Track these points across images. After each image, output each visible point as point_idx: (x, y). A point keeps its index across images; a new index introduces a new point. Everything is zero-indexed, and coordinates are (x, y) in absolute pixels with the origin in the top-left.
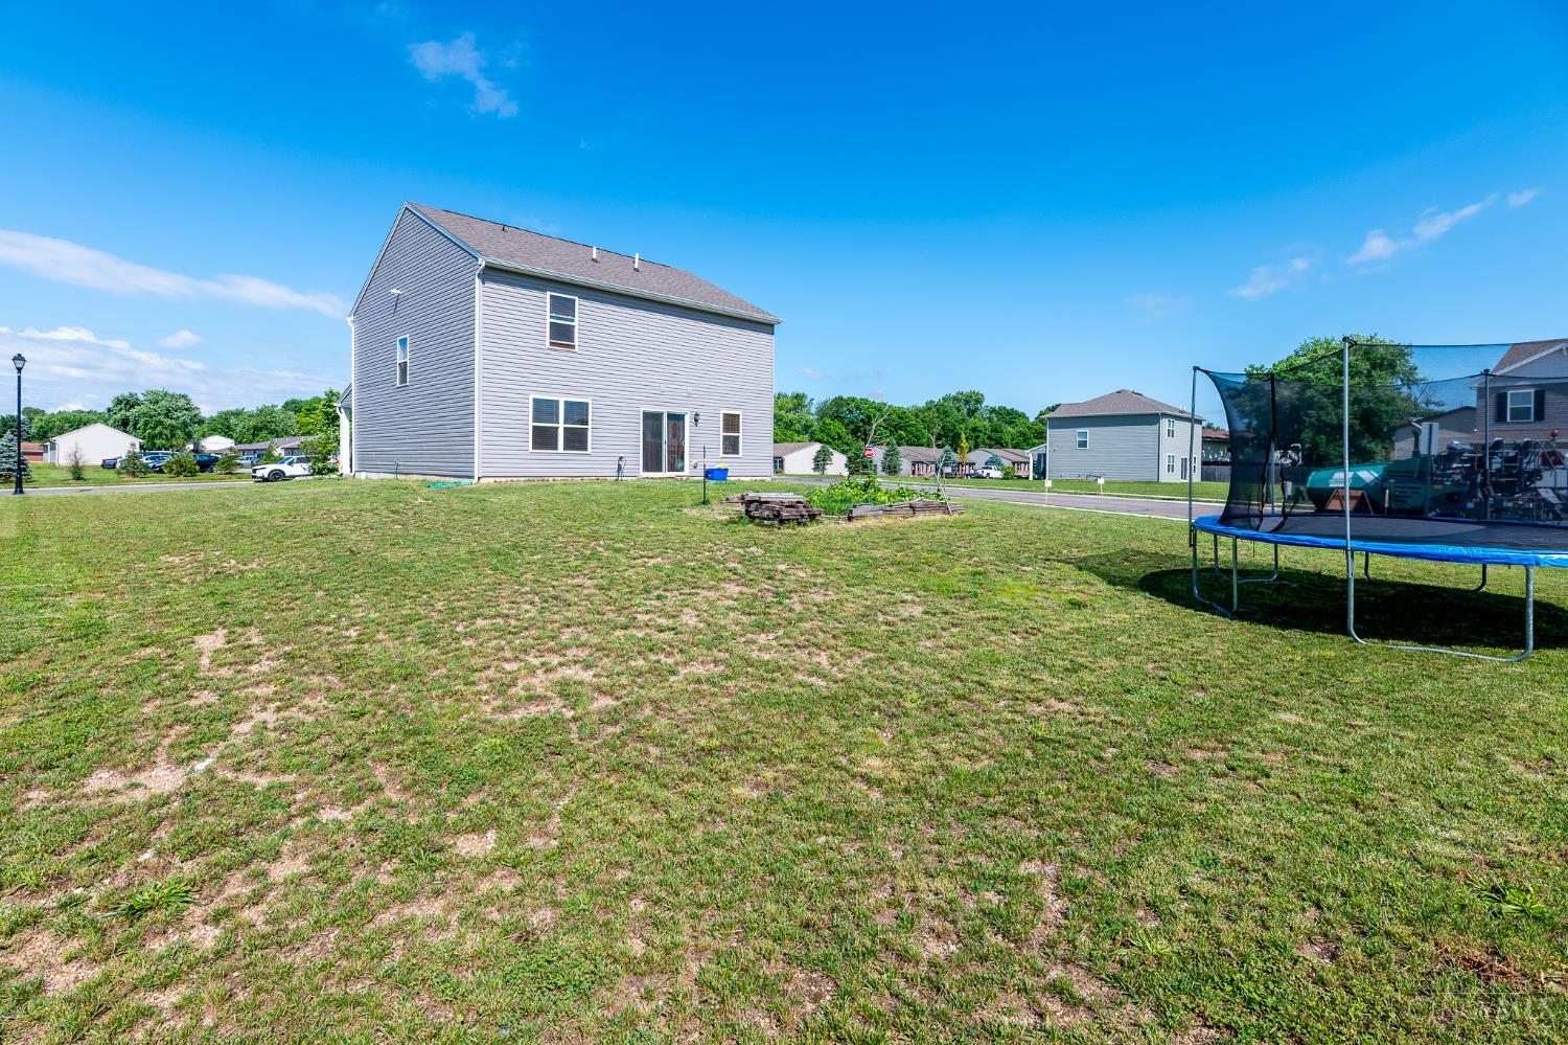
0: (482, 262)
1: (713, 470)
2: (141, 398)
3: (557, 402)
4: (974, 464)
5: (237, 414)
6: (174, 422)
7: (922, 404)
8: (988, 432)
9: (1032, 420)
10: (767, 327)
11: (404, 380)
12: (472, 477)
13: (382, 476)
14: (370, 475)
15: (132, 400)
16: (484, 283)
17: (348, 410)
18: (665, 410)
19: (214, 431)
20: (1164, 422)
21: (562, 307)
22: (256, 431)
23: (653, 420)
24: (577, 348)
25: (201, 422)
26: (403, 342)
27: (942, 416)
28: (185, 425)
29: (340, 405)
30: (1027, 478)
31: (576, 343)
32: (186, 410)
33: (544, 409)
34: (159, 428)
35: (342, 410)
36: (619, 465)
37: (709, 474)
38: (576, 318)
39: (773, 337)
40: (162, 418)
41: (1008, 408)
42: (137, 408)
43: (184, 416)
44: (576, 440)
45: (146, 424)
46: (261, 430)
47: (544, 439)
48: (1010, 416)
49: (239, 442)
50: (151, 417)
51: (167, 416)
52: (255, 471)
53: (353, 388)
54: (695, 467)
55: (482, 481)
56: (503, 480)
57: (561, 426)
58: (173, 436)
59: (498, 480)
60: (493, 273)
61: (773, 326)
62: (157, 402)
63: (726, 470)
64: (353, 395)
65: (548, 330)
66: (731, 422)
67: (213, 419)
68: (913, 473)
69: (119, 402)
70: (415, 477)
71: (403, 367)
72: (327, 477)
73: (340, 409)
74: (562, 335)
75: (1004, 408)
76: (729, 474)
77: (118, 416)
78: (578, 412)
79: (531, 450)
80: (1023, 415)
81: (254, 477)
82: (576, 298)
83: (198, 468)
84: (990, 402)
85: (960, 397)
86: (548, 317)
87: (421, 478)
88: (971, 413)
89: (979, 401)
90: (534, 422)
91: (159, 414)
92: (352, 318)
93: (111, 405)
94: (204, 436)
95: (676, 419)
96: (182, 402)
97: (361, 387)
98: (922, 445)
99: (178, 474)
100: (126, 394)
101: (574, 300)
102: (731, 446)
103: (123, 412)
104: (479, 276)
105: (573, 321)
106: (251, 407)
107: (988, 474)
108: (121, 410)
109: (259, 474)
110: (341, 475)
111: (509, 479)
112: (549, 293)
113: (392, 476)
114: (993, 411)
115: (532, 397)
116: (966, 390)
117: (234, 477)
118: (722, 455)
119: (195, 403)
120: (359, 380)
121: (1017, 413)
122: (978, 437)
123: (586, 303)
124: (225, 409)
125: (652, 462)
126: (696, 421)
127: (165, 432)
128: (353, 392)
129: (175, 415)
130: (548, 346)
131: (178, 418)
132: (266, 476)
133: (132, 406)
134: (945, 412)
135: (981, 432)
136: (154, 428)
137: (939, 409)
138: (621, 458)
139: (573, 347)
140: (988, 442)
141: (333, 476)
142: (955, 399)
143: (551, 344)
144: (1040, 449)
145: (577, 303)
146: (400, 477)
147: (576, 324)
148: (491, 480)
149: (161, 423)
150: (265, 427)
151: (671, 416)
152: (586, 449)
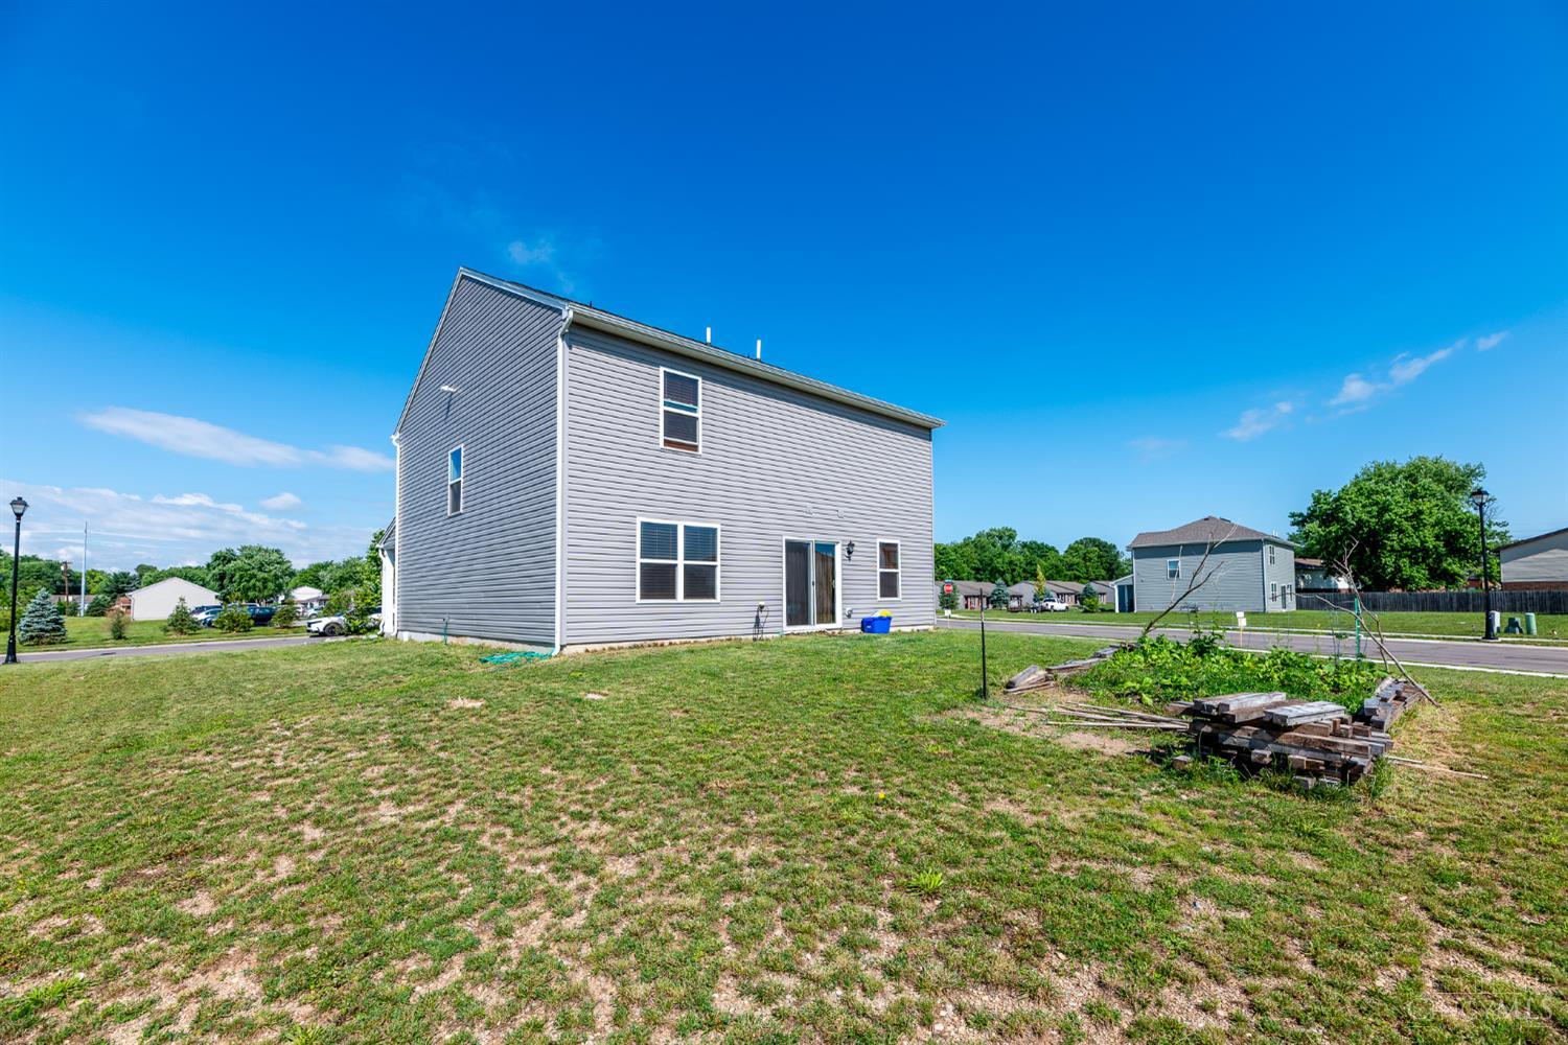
0: (568, 314)
1: (874, 619)
2: (238, 553)
3: (675, 528)
4: (1021, 596)
5: (324, 567)
6: (266, 575)
7: (960, 541)
8: (1023, 565)
9: (1062, 553)
10: (923, 431)
11: (456, 507)
12: (552, 645)
13: (428, 637)
14: (414, 635)
15: (228, 556)
16: (570, 347)
17: (392, 551)
18: (812, 538)
19: (305, 582)
20: (1266, 548)
21: (681, 390)
22: (342, 581)
23: (796, 550)
24: (700, 449)
25: (292, 574)
26: (457, 456)
27: (979, 552)
28: (276, 577)
29: (382, 546)
30: (1113, 611)
31: (700, 443)
32: (278, 563)
33: (657, 538)
34: (253, 581)
35: (386, 553)
36: (757, 617)
37: (868, 625)
38: (700, 408)
39: (930, 444)
40: (255, 571)
41: (1039, 543)
42: (233, 563)
43: (275, 569)
44: (701, 584)
45: (241, 577)
46: (346, 580)
47: (657, 583)
48: (1039, 550)
49: (326, 592)
50: (246, 570)
51: (260, 569)
52: (309, 625)
53: (397, 524)
54: (849, 616)
55: (568, 650)
56: (598, 647)
57: (681, 562)
58: (265, 588)
59: (591, 647)
60: (583, 333)
61: (929, 429)
62: (252, 557)
63: (889, 618)
64: (397, 537)
65: (661, 423)
66: (889, 553)
67: (304, 572)
68: (966, 607)
69: (217, 558)
70: (469, 641)
71: (456, 488)
72: (364, 637)
73: (383, 550)
74: (681, 430)
75: (1035, 543)
76: (892, 624)
77: (216, 571)
78: (701, 542)
79: (638, 600)
80: (1053, 549)
81: (309, 631)
82: (700, 379)
83: (252, 622)
84: (1020, 538)
85: (994, 533)
86: (661, 403)
87: (477, 642)
88: (1005, 547)
89: (1012, 537)
90: (642, 557)
91: (253, 568)
92: (398, 435)
93: (210, 561)
94: (295, 587)
95: (826, 552)
96: (274, 556)
97: (405, 522)
98: (963, 579)
99: (231, 629)
100: (224, 550)
101: (697, 381)
102: (889, 586)
103: (220, 567)
104: (563, 336)
105: (695, 410)
106: (339, 559)
107: (1052, 607)
108: (219, 565)
109: (314, 628)
110: (382, 635)
111: (606, 646)
112: (662, 369)
113: (440, 638)
114: (1025, 545)
115: (639, 520)
116: (999, 527)
117: (290, 631)
118: (879, 599)
119: (286, 557)
120: (404, 512)
121: (1046, 546)
122: (1014, 570)
123: (710, 385)
124: (315, 562)
125: (798, 615)
126: (850, 553)
127: (258, 584)
128: (397, 529)
129: (268, 568)
130: (662, 445)
131: (270, 571)
132: (321, 630)
133: (229, 562)
134: (983, 548)
135: (1016, 565)
136: (248, 581)
137: (978, 544)
138: (762, 607)
139: (695, 448)
140: (1023, 575)
141: (372, 636)
142: (989, 535)
143: (667, 443)
144: (1124, 581)
145: (700, 385)
146: (450, 640)
147: (699, 415)
148: (581, 649)
149: (255, 576)
150: (350, 578)
151: (819, 546)
152: (713, 596)
